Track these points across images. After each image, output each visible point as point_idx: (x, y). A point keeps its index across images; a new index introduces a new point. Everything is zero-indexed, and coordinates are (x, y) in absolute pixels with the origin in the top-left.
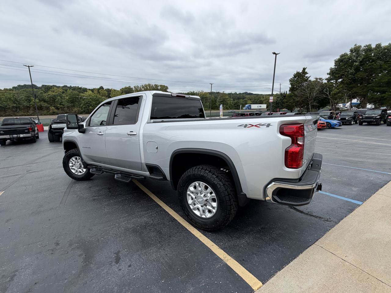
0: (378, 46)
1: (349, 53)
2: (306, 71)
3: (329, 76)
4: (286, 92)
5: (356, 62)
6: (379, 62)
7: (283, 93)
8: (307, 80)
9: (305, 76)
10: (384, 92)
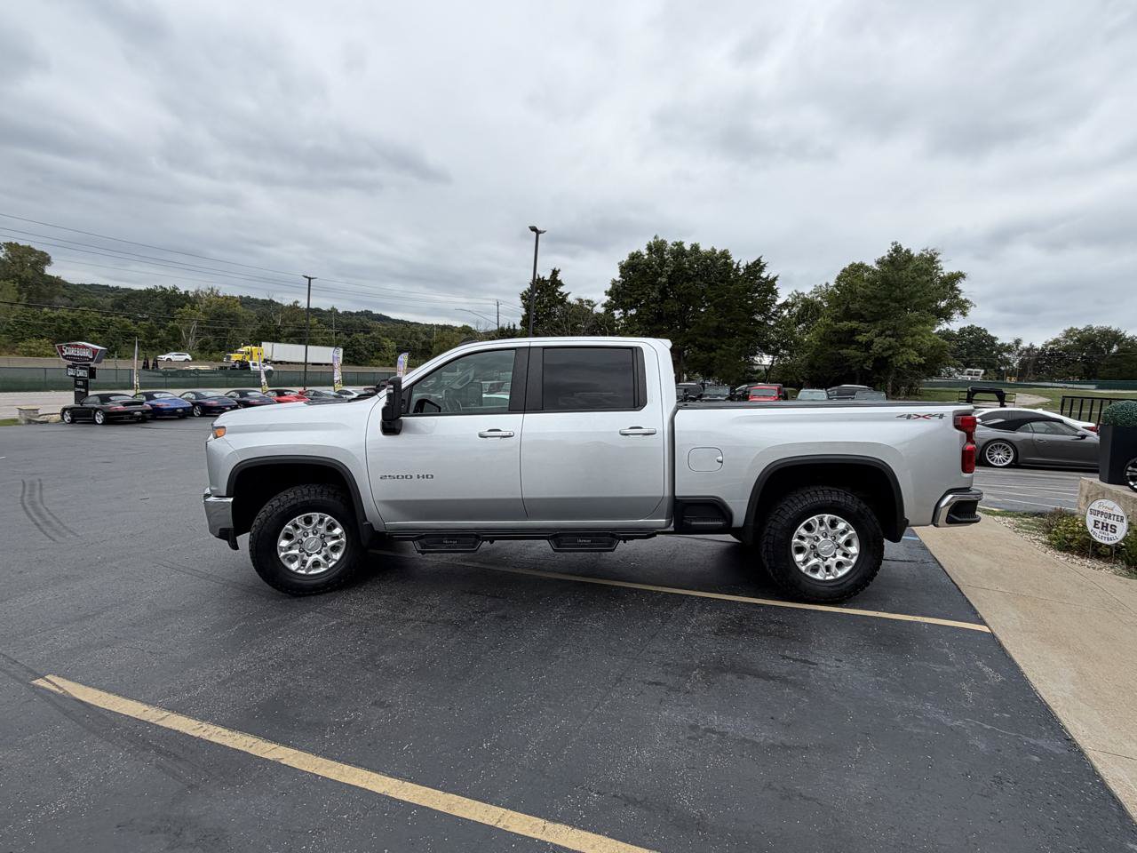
0: (695, 248)
1: (645, 252)
2: (558, 278)
3: (608, 298)
4: (514, 326)
5: (661, 275)
6: (701, 285)
7: (506, 327)
8: (562, 301)
9: (557, 291)
10: (711, 349)
